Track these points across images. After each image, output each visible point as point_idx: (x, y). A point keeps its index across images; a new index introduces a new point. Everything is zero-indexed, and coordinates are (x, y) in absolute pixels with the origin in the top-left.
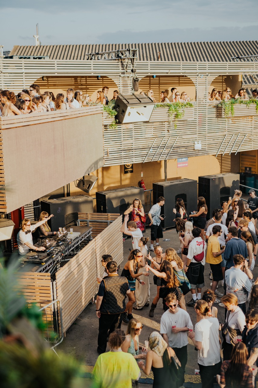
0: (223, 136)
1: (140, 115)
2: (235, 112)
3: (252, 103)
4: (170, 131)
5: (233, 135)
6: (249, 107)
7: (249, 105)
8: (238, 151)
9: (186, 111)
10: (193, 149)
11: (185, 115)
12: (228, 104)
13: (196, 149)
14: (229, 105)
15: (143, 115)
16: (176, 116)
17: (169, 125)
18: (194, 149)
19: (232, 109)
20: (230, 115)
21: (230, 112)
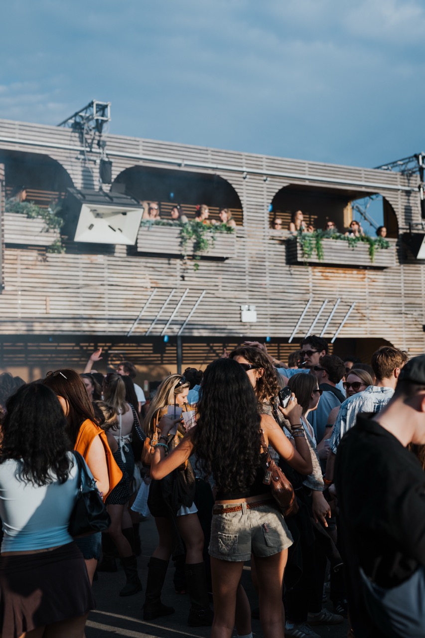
0: (303, 302)
1: (115, 231)
2: (325, 254)
3: (361, 242)
4: (186, 279)
5: (324, 302)
6: (355, 249)
7: (355, 245)
8: (337, 336)
9: (218, 239)
10: (239, 320)
11: (217, 247)
12: (308, 237)
13: (244, 320)
14: (311, 239)
15: (121, 231)
16: (197, 246)
17: (183, 267)
18: (241, 321)
19: (318, 247)
20: (314, 259)
21: (314, 253)
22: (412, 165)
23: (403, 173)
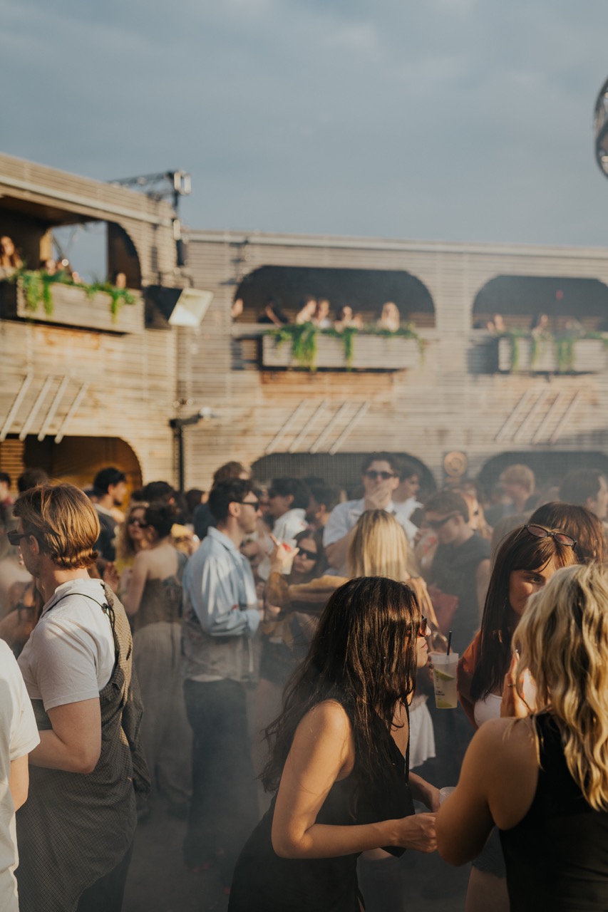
2: (56, 307)
6: (93, 302)
7: (93, 296)
12: (33, 280)
14: (36, 283)
19: (46, 296)
20: (40, 314)
21: (40, 305)
22: (162, 186)
23: (150, 195)
